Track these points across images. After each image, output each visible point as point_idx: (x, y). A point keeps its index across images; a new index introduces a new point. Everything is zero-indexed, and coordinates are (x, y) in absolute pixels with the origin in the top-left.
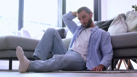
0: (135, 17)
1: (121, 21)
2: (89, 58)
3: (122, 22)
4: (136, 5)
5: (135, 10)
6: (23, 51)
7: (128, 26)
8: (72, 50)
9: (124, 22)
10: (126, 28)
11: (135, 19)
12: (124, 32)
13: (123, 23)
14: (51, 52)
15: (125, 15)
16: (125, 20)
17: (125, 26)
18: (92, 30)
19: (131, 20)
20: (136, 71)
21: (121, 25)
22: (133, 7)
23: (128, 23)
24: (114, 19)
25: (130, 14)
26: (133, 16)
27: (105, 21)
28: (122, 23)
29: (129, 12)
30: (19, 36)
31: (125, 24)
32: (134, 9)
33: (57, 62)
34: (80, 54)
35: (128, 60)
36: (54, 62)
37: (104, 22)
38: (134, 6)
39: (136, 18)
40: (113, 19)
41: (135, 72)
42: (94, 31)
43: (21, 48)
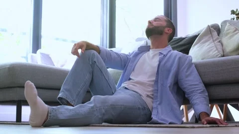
0: (235, 31)
1: (212, 37)
2: (158, 103)
3: (214, 39)
4: (237, 10)
5: (237, 18)
6: (36, 89)
7: (224, 46)
8: (126, 88)
9: (218, 39)
10: (220, 50)
11: (236, 34)
12: (217, 56)
13: (216, 40)
14: (88, 92)
15: (219, 26)
16: (219, 35)
17: (219, 47)
18: (161, 53)
19: (229, 36)
20: (238, 125)
21: (213, 44)
22: (233, 12)
23: (225, 40)
24: (199, 34)
25: (228, 24)
26: (233, 28)
27: (184, 36)
28: (214, 41)
29: (225, 22)
30: (34, 63)
31: (220, 42)
32: (235, 16)
33: (98, 109)
34: (140, 95)
35: (225, 105)
36: (92, 108)
37: (182, 39)
38: (235, 11)
39: (237, 32)
40: (197, 34)
41: (236, 126)
42: (165, 54)
43: (33, 84)
